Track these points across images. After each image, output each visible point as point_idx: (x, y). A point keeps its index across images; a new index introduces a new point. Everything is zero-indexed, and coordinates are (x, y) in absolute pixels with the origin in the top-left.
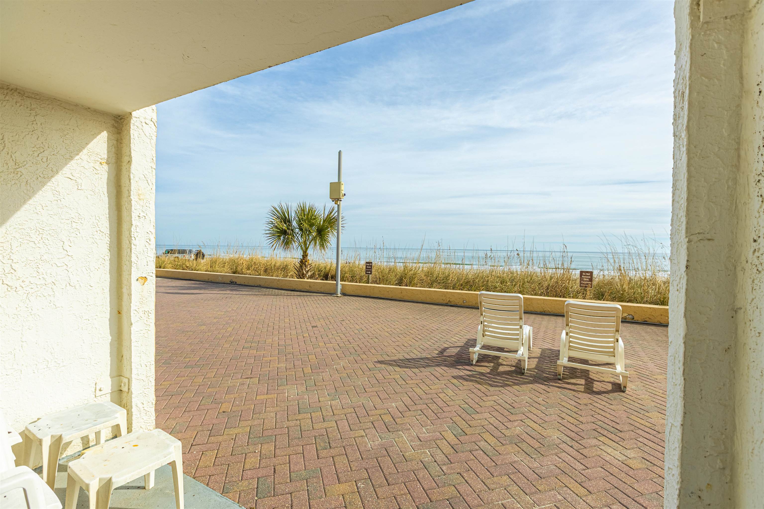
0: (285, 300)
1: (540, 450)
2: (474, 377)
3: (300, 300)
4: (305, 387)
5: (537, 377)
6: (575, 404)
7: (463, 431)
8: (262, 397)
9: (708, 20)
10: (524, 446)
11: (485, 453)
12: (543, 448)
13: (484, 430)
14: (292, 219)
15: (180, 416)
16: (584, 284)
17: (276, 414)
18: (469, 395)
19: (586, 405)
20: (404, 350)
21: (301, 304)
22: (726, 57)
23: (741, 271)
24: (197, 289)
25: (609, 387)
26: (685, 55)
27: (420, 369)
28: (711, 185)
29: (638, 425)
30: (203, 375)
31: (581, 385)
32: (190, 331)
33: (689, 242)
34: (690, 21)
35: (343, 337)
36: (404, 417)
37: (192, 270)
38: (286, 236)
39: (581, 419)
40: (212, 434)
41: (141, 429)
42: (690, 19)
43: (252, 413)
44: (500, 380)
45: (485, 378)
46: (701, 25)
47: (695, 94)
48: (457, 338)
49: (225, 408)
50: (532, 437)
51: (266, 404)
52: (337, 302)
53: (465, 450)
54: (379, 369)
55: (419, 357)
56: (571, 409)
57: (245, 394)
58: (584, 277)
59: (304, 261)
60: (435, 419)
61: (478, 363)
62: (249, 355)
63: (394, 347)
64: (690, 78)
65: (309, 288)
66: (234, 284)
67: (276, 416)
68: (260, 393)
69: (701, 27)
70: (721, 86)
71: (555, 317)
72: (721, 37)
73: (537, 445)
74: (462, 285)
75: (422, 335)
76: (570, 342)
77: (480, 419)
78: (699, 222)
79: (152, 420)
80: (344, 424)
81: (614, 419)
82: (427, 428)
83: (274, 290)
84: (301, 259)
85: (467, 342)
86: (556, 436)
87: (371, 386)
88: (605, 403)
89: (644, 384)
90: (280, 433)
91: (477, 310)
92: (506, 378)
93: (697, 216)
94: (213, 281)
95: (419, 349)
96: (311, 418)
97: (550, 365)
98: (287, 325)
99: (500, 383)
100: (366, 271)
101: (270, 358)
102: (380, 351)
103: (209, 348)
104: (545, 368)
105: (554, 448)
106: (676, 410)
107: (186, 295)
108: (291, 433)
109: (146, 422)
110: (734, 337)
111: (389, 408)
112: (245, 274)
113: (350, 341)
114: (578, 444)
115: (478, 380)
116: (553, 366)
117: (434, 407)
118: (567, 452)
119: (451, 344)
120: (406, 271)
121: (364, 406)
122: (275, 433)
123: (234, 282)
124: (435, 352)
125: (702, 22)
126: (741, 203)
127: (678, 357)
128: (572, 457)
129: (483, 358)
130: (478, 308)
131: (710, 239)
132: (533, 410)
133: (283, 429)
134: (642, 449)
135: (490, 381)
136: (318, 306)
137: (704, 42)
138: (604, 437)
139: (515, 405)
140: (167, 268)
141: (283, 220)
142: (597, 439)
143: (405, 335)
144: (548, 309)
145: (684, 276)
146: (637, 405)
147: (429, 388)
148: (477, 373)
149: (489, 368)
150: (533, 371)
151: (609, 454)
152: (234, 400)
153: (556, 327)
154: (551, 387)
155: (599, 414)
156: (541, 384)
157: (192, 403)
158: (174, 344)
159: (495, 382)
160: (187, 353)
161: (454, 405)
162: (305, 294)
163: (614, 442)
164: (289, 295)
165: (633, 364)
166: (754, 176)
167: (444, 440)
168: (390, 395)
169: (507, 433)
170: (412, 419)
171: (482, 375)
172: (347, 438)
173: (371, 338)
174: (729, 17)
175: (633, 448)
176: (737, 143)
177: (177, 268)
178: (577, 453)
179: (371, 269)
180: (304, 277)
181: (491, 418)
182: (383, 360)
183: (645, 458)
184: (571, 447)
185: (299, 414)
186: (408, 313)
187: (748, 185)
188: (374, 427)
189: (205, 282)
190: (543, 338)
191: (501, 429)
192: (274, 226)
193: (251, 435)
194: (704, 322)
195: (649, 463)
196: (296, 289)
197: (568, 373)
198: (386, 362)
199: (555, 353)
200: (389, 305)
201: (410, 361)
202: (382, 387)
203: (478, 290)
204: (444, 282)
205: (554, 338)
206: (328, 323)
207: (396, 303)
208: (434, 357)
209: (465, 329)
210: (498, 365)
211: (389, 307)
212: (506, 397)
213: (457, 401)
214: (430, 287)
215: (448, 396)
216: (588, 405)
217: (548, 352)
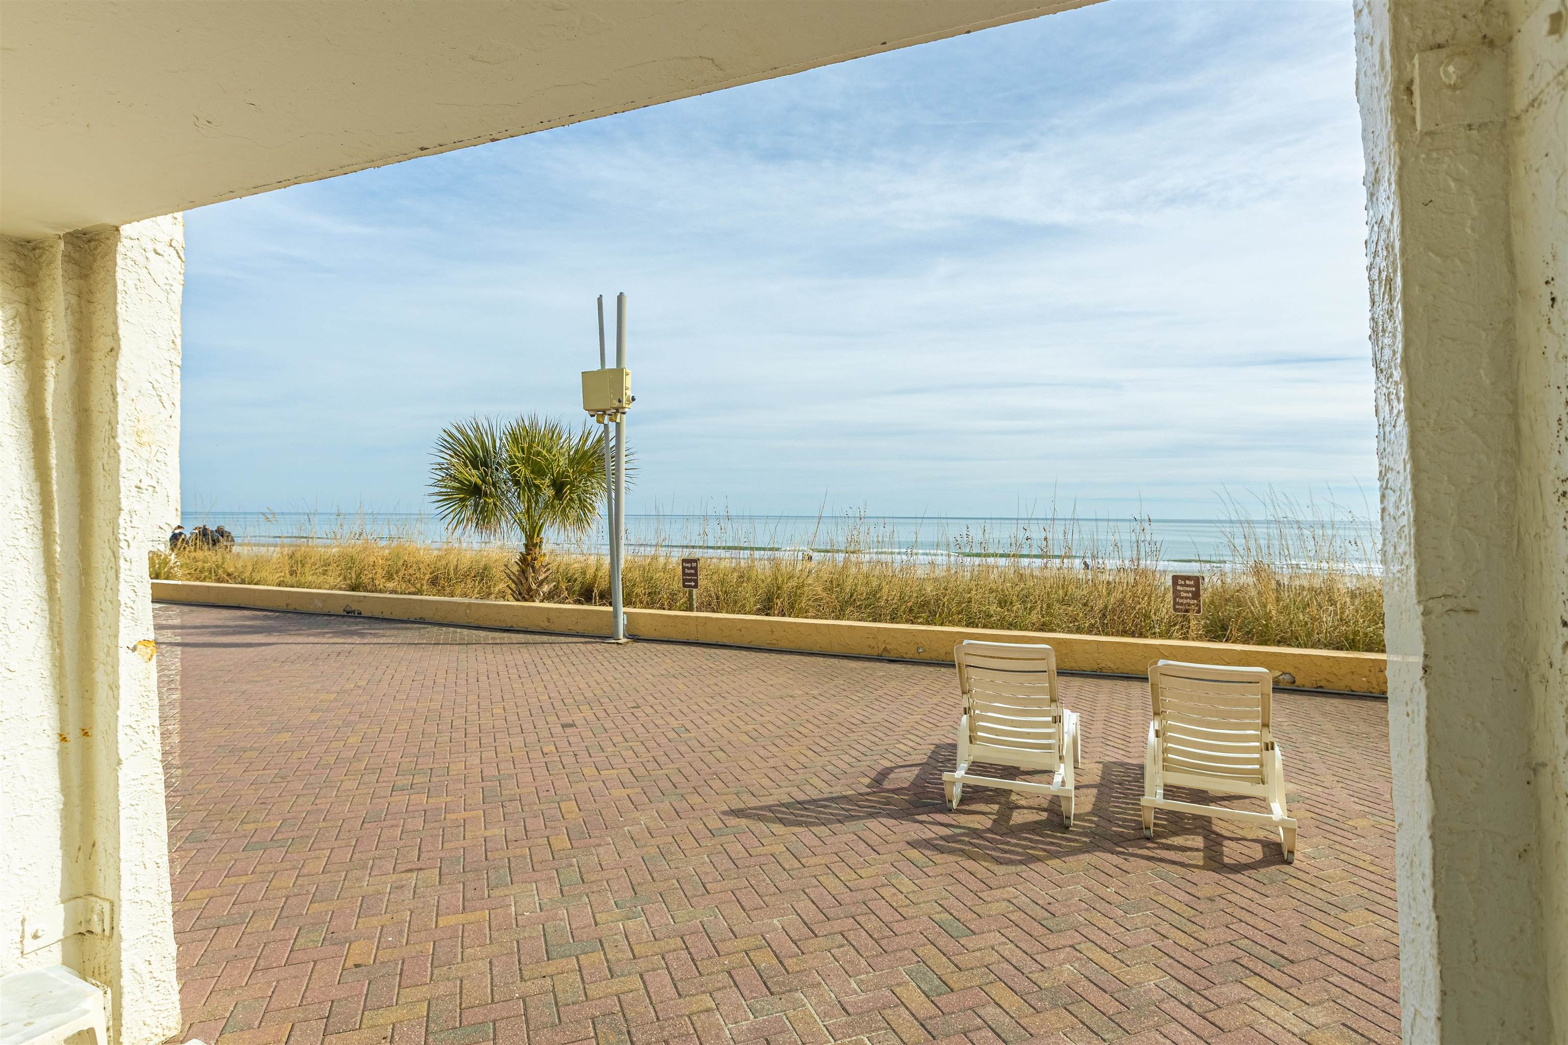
0: (490, 657)
1: (1121, 1018)
2: (956, 842)
3: (528, 655)
4: (558, 886)
5: (1098, 835)
6: (1187, 898)
7: (944, 983)
8: (452, 920)
9: (1433, 128)
10: (1084, 1011)
11: (999, 1036)
12: (1126, 1014)
13: (992, 977)
15: (244, 984)
16: (1182, 604)
17: (490, 963)
18: (949, 888)
19: (1211, 900)
20: (791, 778)
21: (531, 667)
22: (1476, 213)
23: (1540, 684)
24: (261, 633)
25: (1257, 853)
26: (1388, 198)
27: (832, 827)
28: (1463, 490)
29: (1326, 944)
30: (294, 868)
31: (1197, 850)
32: (252, 749)
33: (1426, 613)
34: (1395, 127)
35: (641, 749)
36: (803, 953)
37: (243, 582)
38: (480, 499)
39: (1203, 935)
40: (331, 1029)
41: (145, 1027)
42: (1393, 120)
43: (429, 965)
44: (1016, 845)
45: (982, 842)
46: (1419, 138)
47: (1417, 288)
48: (911, 744)
49: (361, 955)
50: (1101, 988)
51: (462, 937)
52: (619, 659)
53: (951, 1031)
54: (735, 830)
55: (826, 796)
56: (1180, 912)
57: (409, 913)
58: (1181, 589)
59: (529, 558)
60: (877, 956)
61: (965, 804)
62: (410, 808)
63: (765, 771)
64: (1403, 250)
65: (546, 623)
66: (357, 617)
67: (491, 969)
68: (447, 908)
69: (1418, 141)
70: (1469, 275)
71: (1125, 683)
72: (1461, 167)
73: (1112, 1007)
74: (911, 610)
75: (830, 739)
76: (1165, 751)
77: (980, 949)
78: (1443, 570)
79: (172, 1003)
80: (661, 981)
81: (1273, 931)
82: (861, 980)
83: (459, 630)
84: (521, 553)
85: (933, 752)
86: (1152, 983)
87: (719, 877)
88: (1251, 892)
89: (1331, 842)
90: (505, 1014)
91: (952, 670)
92: (1031, 840)
93: (1438, 557)
94: (299, 609)
95: (825, 776)
96: (580, 971)
97: (1124, 803)
98: (500, 723)
99: (1018, 854)
100: (684, 581)
101: (464, 814)
102: (733, 784)
103: (305, 792)
104: (1114, 812)
105: (1150, 1012)
106: (1424, 982)
107: (232, 649)
108: (532, 1012)
109: (156, 1008)
110: (1534, 826)
111: (768, 933)
112: (381, 591)
113: (658, 759)
114: (1203, 999)
115: (967, 848)
116: (1130, 806)
117: (872, 924)
118: (1182, 1021)
119: (899, 760)
120: (780, 580)
121: (706, 931)
122: (493, 1016)
123: (354, 612)
124: (862, 780)
125: (1421, 131)
126: (1529, 534)
127: (1420, 864)
128: (1191, 1031)
129: (972, 795)
130: (954, 666)
131: (1471, 611)
132: (1096, 917)
133: (511, 1003)
134: (1339, 1002)
135: (993, 849)
136: (573, 669)
137: (1428, 175)
138: (1257, 978)
139: (1056, 907)
140: (174, 577)
141: (470, 461)
142: (1242, 983)
143: (789, 740)
144: (1108, 663)
145: (1420, 689)
146: (1321, 894)
147: (855, 876)
148: (962, 831)
149: (990, 816)
150: (1089, 820)
151: (1272, 1020)
152: (381, 932)
153: (1128, 707)
154: (1131, 859)
155: (1241, 921)
156: (1109, 852)
157: (272, 946)
158: (211, 786)
159: (1006, 852)
160: (249, 808)
161: (917, 917)
162: (537, 638)
163: (1280, 988)
164: (498, 641)
165: (1303, 794)
166: (1553, 481)
167: (903, 1009)
168: (766, 898)
169: (1044, 980)
170: (824, 959)
171: (975, 836)
172: (672, 1018)
173: (709, 749)
174: (1474, 127)
175: (1321, 1002)
176: (1512, 401)
177: (203, 576)
178: (1203, 1022)
179: (696, 574)
180: (532, 596)
181: (1005, 943)
182: (742, 806)
183: (1349, 1024)
184: (1187, 1006)
185: (548, 960)
186: (791, 682)
187: (1541, 496)
188: (735, 983)
189: (279, 612)
190: (1103, 735)
191: (1030, 972)
192: (447, 474)
193: (433, 1025)
194: (1471, 791)
195: (1359, 1037)
196: (515, 625)
197: (1165, 823)
198: (749, 813)
199: (1133, 773)
200: (745, 663)
201: (806, 806)
202: (744, 879)
203: (950, 622)
204: (870, 605)
205: (1128, 735)
206: (602, 715)
207: (761, 657)
208: (860, 794)
209: (927, 719)
210: (1009, 808)
211: (745, 667)
212: (1033, 890)
213: (922, 905)
214: (838, 618)
215: (902, 893)
216: (1214, 901)
217: (1118, 771)
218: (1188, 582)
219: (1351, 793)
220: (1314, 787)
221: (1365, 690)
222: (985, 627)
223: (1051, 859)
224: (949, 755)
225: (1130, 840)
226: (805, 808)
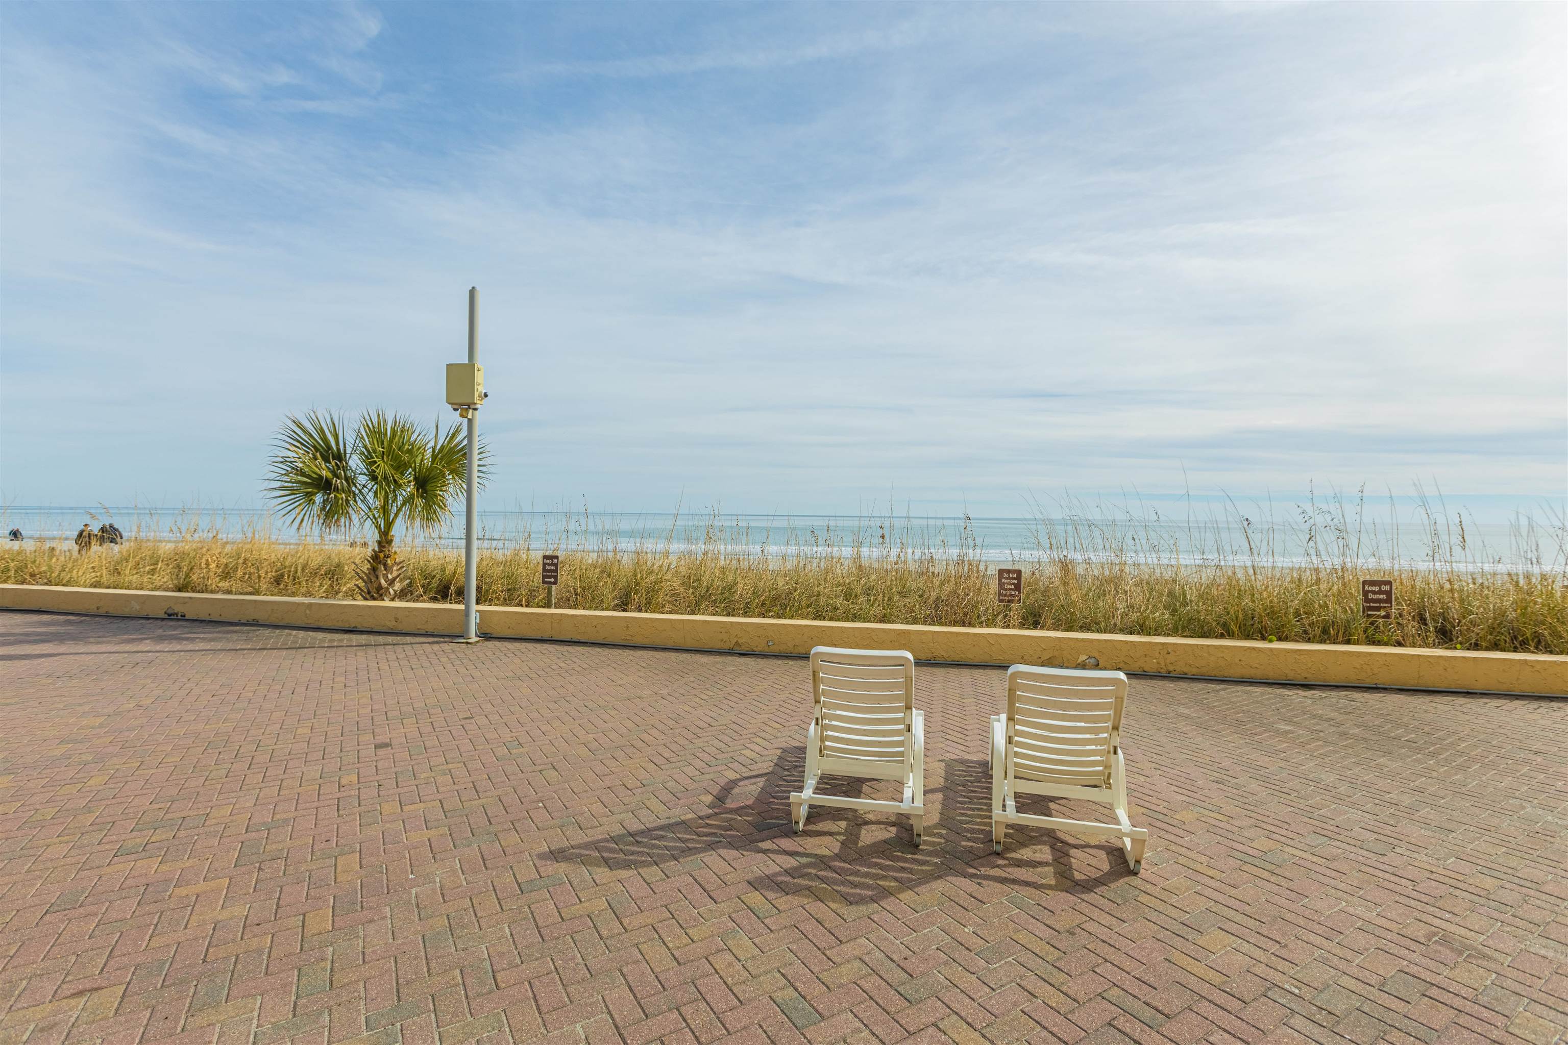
2: (802, 876)
4: (294, 998)
5: (948, 852)
6: (1048, 933)
14: (349, 450)
16: (1005, 595)
18: (794, 947)
19: (1071, 933)
20: (626, 800)
21: (363, 674)
25: (1103, 863)
27: (665, 866)
31: (1047, 864)
35: (461, 773)
37: (49, 583)
38: (329, 495)
39: (1072, 987)
44: (866, 875)
45: (830, 874)
48: (757, 749)
52: (464, 661)
54: (548, 883)
55: (663, 822)
56: (1043, 955)
58: (1006, 581)
59: (382, 555)
61: (811, 825)
63: (599, 793)
65: (394, 623)
66: (178, 620)
74: (763, 604)
75: (674, 747)
81: (1140, 971)
83: (294, 632)
84: (373, 550)
85: (780, 758)
87: (517, 959)
88: (1109, 917)
89: (1167, 842)
91: (799, 663)
92: (882, 867)
94: (112, 611)
95: (664, 795)
98: (300, 747)
99: (868, 887)
100: (544, 577)
101: (201, 887)
102: (560, 814)
104: (961, 822)
112: (212, 592)
113: (479, 787)
115: (813, 884)
117: (700, 1017)
119: (744, 769)
120: (639, 576)
123: (177, 614)
124: (703, 798)
132: (958, 974)
135: (842, 883)
136: (409, 675)
139: (912, 964)
141: (320, 453)
143: (630, 750)
144: (941, 652)
146: (1174, 913)
147: (687, 940)
148: (808, 860)
149: (838, 837)
150: (939, 834)
154: (985, 883)
155: (1106, 960)
156: (961, 875)
159: (856, 886)
161: (755, 998)
162: (381, 639)
164: (335, 644)
168: (572, 989)
171: (822, 866)
173: (540, 768)
179: (556, 571)
180: (381, 596)
182: (565, 845)
186: (641, 681)
190: (942, 729)
192: (292, 468)
196: (359, 626)
197: (1011, 831)
198: (572, 854)
199: (974, 772)
200: (597, 661)
201: (639, 839)
202: (549, 959)
203: (800, 615)
204: (725, 600)
205: (965, 727)
206: (427, 729)
207: (614, 653)
208: (700, 818)
209: (774, 718)
210: (857, 824)
211: (596, 666)
212: (886, 939)
213: (762, 978)
214: (693, 613)
215: (739, 961)
216: (1075, 934)
217: (959, 770)
218: (1011, 575)
219: (1170, 781)
220: (1136, 776)
221: (1155, 670)
222: (831, 619)
223: (903, 891)
224: (795, 761)
225: (980, 858)
226: (637, 841)
